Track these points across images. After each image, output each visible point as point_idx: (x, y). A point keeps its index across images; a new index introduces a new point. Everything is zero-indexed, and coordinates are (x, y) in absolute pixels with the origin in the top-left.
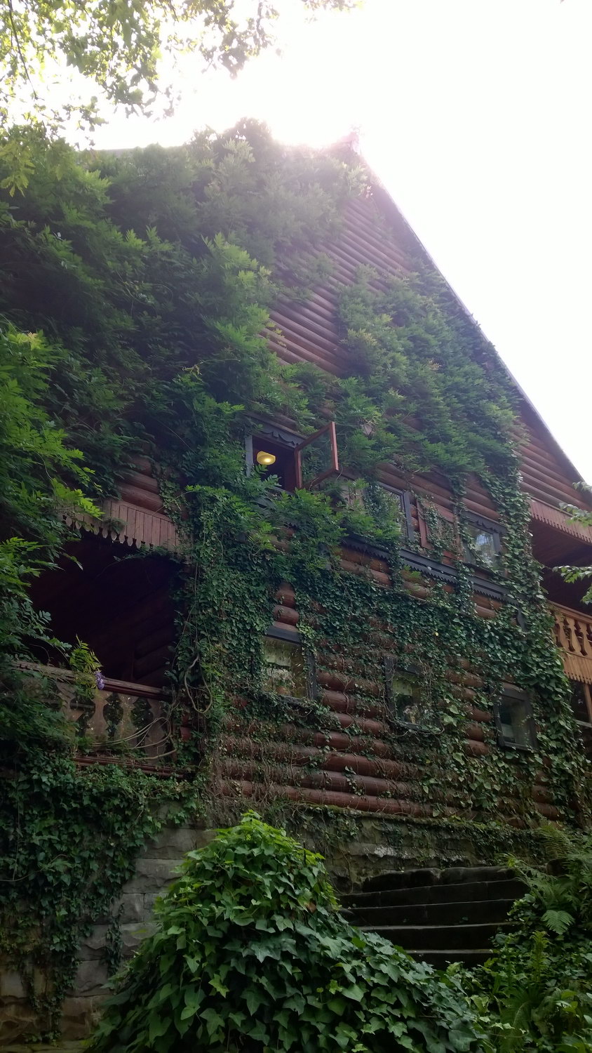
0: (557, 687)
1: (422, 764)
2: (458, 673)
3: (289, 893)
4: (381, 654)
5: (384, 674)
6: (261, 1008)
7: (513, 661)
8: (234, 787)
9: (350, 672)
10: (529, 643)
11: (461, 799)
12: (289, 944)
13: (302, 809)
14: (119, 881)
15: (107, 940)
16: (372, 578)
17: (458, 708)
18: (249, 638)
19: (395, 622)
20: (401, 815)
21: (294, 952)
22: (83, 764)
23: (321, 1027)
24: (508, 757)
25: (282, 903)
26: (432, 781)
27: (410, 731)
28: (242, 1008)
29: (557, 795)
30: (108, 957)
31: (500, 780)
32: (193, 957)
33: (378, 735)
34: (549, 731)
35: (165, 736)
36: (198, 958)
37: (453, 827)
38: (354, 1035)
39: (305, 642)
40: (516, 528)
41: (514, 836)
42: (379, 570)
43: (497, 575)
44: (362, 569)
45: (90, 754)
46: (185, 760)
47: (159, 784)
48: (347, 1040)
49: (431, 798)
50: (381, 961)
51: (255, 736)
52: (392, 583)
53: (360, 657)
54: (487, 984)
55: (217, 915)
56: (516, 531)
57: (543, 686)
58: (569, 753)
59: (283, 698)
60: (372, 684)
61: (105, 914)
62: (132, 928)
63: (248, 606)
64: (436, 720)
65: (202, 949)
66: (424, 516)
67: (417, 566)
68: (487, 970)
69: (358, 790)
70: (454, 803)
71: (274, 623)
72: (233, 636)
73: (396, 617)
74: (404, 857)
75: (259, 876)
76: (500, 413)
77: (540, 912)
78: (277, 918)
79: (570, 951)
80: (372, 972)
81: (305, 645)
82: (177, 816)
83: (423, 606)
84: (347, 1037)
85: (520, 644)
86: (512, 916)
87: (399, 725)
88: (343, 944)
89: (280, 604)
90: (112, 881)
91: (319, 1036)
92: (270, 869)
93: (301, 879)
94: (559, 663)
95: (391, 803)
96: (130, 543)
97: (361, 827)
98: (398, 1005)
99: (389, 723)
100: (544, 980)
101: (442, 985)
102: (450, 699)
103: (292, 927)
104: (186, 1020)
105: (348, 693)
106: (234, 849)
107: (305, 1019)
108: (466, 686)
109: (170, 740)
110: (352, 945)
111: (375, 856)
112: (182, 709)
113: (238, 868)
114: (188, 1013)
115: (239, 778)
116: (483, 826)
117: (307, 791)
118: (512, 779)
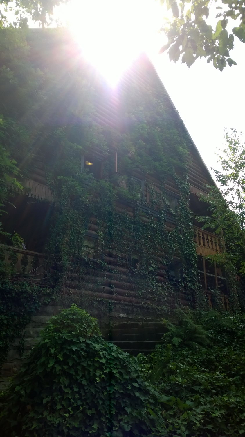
0: (193, 258)
1: (140, 285)
2: (156, 252)
3: (85, 330)
4: (128, 243)
5: (129, 251)
6: (73, 364)
7: (177, 248)
8: (69, 291)
9: (116, 250)
10: (184, 241)
11: (153, 298)
12: (83, 346)
13: (94, 300)
14: (25, 323)
15: (20, 343)
16: (127, 214)
17: (155, 264)
18: (78, 236)
19: (134, 232)
20: (130, 303)
21: (85, 348)
22: (13, 281)
23: (91, 370)
24: (172, 283)
25: (82, 333)
26: (143, 291)
27: (136, 272)
28: (67, 364)
29: (188, 297)
30: (20, 349)
31: (168, 291)
32: (52, 349)
33: (124, 273)
34: (188, 274)
35: (44, 272)
36: (54, 349)
37: (149, 308)
38: (101, 373)
39: (99, 238)
40: (184, 197)
41: (171, 311)
42: (130, 211)
43: (175, 215)
44: (123, 211)
45: (15, 277)
46: (51, 281)
47: (41, 289)
48: (99, 374)
49: (142, 297)
50: (112, 351)
51: (78, 273)
52: (135, 217)
53: (120, 245)
54: (151, 360)
55: (61, 336)
56: (184, 198)
57: (187, 257)
58: (194, 282)
59: (90, 259)
60: (124, 255)
61: (19, 334)
62: (29, 339)
63: (79, 224)
64: (147, 269)
65: (55, 347)
66: (149, 191)
67: (145, 210)
68: (152, 356)
69: (115, 293)
70: (151, 299)
71: (88, 231)
72: (72, 235)
73: (135, 230)
74: (130, 317)
75: (75, 325)
76: (182, 150)
77: (172, 338)
78: (80, 338)
79: (180, 350)
80: (109, 355)
81: (99, 239)
82: (47, 301)
83: (146, 226)
84: (99, 373)
85: (181, 241)
86: (163, 339)
87: (132, 270)
88: (101, 346)
89: (91, 223)
90: (22, 323)
91: (91, 373)
92: (79, 323)
93: (89, 326)
94: (194, 249)
95: (127, 298)
96: (33, 197)
97: (115, 307)
98: (116, 364)
99: (129, 269)
100: (169, 360)
101: (131, 359)
102: (152, 261)
103: (85, 341)
104: (49, 368)
105: (114, 258)
106: (68, 316)
107: (87, 368)
108: (159, 256)
109: (46, 273)
110: (104, 347)
111: (120, 317)
112: (51, 262)
113: (68, 322)
114: (50, 365)
115: (71, 288)
116: (160, 307)
117: (97, 293)
118: (172, 291)
